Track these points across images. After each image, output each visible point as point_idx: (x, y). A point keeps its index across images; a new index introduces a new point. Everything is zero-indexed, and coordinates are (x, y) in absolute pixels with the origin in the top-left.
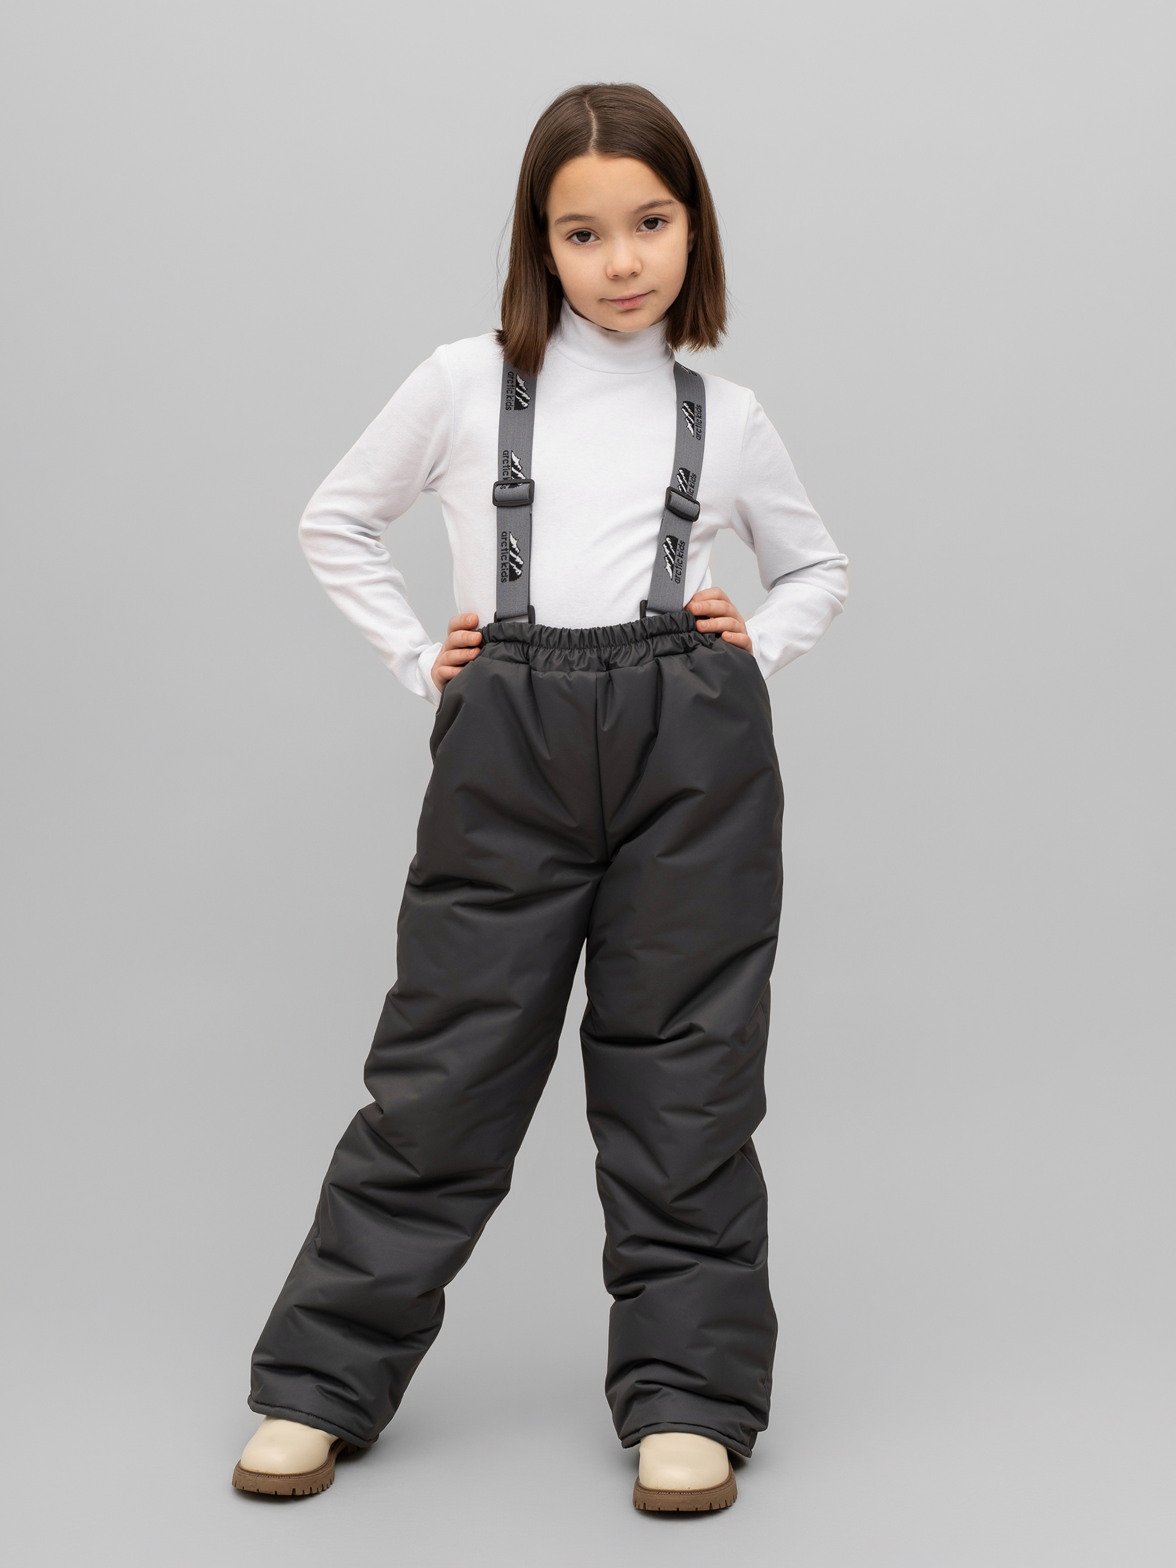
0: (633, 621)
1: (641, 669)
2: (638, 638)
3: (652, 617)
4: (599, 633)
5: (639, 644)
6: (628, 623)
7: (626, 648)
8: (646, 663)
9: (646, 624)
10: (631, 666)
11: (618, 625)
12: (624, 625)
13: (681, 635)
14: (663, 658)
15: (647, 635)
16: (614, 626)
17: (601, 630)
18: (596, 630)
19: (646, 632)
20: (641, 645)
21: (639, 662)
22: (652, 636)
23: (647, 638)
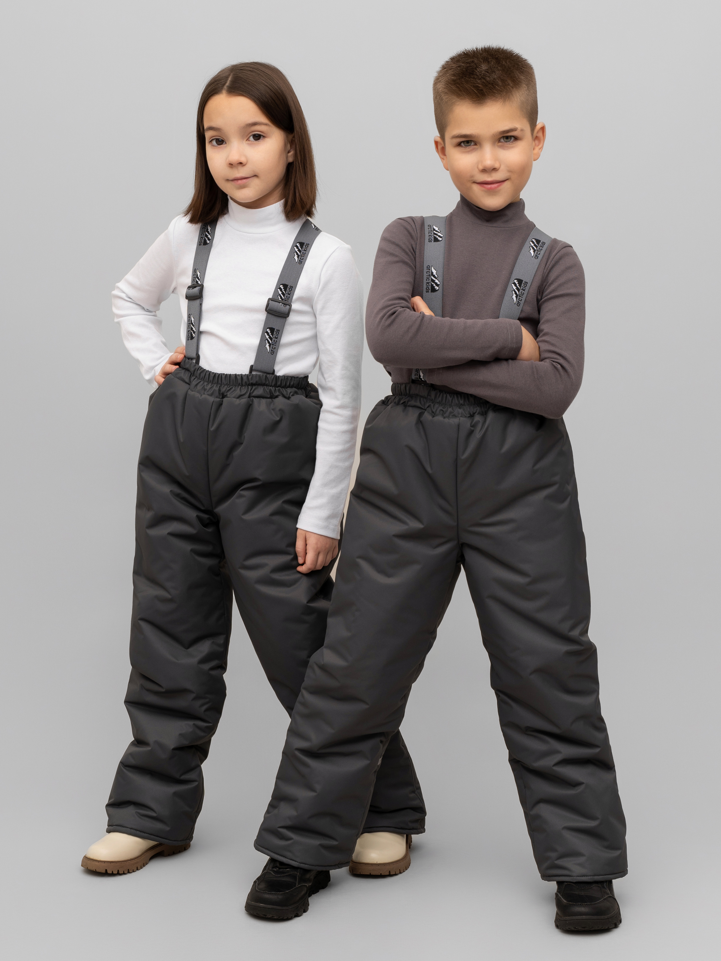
0: (244, 374)
1: (237, 401)
2: (244, 383)
3: (255, 374)
4: (223, 376)
5: (243, 387)
6: (240, 374)
7: (236, 387)
8: (243, 399)
9: (250, 377)
10: (234, 398)
11: (234, 374)
12: (238, 375)
13: (270, 388)
14: (256, 398)
15: (249, 384)
16: (233, 374)
17: (225, 375)
18: (222, 375)
19: (249, 381)
20: (244, 388)
21: (240, 397)
22: (252, 385)
23: (249, 385)
